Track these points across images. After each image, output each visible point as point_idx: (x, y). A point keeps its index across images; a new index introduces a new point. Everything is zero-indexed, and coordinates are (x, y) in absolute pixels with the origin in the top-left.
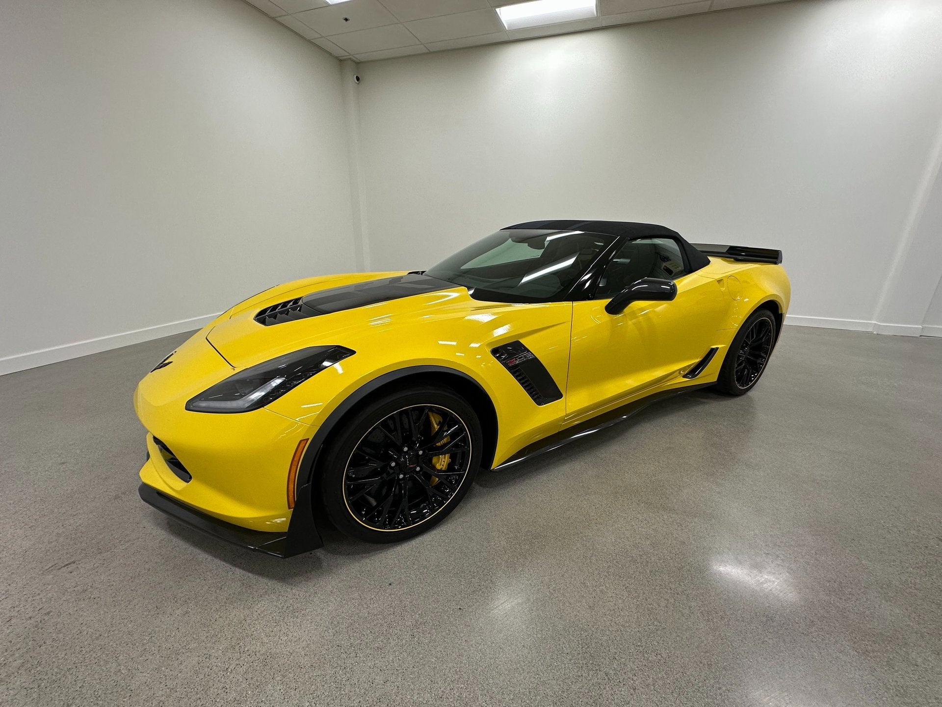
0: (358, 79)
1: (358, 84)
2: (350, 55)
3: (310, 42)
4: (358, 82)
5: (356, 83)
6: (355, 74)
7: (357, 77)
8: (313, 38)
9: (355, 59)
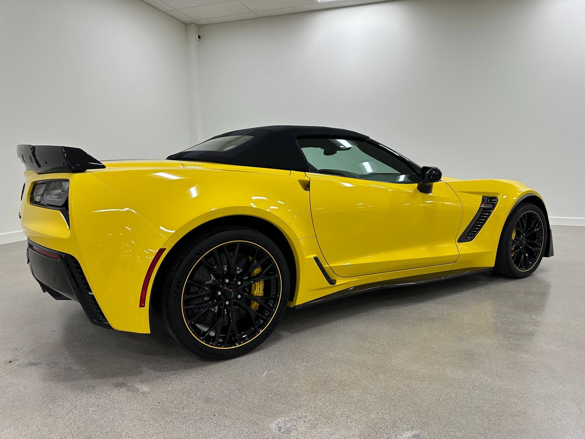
0: (199, 37)
1: (200, 40)
2: (194, 20)
3: (164, 12)
4: (199, 39)
5: (198, 40)
6: (196, 34)
7: (198, 35)
8: (167, 10)
9: (197, 23)
